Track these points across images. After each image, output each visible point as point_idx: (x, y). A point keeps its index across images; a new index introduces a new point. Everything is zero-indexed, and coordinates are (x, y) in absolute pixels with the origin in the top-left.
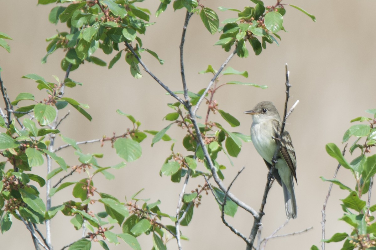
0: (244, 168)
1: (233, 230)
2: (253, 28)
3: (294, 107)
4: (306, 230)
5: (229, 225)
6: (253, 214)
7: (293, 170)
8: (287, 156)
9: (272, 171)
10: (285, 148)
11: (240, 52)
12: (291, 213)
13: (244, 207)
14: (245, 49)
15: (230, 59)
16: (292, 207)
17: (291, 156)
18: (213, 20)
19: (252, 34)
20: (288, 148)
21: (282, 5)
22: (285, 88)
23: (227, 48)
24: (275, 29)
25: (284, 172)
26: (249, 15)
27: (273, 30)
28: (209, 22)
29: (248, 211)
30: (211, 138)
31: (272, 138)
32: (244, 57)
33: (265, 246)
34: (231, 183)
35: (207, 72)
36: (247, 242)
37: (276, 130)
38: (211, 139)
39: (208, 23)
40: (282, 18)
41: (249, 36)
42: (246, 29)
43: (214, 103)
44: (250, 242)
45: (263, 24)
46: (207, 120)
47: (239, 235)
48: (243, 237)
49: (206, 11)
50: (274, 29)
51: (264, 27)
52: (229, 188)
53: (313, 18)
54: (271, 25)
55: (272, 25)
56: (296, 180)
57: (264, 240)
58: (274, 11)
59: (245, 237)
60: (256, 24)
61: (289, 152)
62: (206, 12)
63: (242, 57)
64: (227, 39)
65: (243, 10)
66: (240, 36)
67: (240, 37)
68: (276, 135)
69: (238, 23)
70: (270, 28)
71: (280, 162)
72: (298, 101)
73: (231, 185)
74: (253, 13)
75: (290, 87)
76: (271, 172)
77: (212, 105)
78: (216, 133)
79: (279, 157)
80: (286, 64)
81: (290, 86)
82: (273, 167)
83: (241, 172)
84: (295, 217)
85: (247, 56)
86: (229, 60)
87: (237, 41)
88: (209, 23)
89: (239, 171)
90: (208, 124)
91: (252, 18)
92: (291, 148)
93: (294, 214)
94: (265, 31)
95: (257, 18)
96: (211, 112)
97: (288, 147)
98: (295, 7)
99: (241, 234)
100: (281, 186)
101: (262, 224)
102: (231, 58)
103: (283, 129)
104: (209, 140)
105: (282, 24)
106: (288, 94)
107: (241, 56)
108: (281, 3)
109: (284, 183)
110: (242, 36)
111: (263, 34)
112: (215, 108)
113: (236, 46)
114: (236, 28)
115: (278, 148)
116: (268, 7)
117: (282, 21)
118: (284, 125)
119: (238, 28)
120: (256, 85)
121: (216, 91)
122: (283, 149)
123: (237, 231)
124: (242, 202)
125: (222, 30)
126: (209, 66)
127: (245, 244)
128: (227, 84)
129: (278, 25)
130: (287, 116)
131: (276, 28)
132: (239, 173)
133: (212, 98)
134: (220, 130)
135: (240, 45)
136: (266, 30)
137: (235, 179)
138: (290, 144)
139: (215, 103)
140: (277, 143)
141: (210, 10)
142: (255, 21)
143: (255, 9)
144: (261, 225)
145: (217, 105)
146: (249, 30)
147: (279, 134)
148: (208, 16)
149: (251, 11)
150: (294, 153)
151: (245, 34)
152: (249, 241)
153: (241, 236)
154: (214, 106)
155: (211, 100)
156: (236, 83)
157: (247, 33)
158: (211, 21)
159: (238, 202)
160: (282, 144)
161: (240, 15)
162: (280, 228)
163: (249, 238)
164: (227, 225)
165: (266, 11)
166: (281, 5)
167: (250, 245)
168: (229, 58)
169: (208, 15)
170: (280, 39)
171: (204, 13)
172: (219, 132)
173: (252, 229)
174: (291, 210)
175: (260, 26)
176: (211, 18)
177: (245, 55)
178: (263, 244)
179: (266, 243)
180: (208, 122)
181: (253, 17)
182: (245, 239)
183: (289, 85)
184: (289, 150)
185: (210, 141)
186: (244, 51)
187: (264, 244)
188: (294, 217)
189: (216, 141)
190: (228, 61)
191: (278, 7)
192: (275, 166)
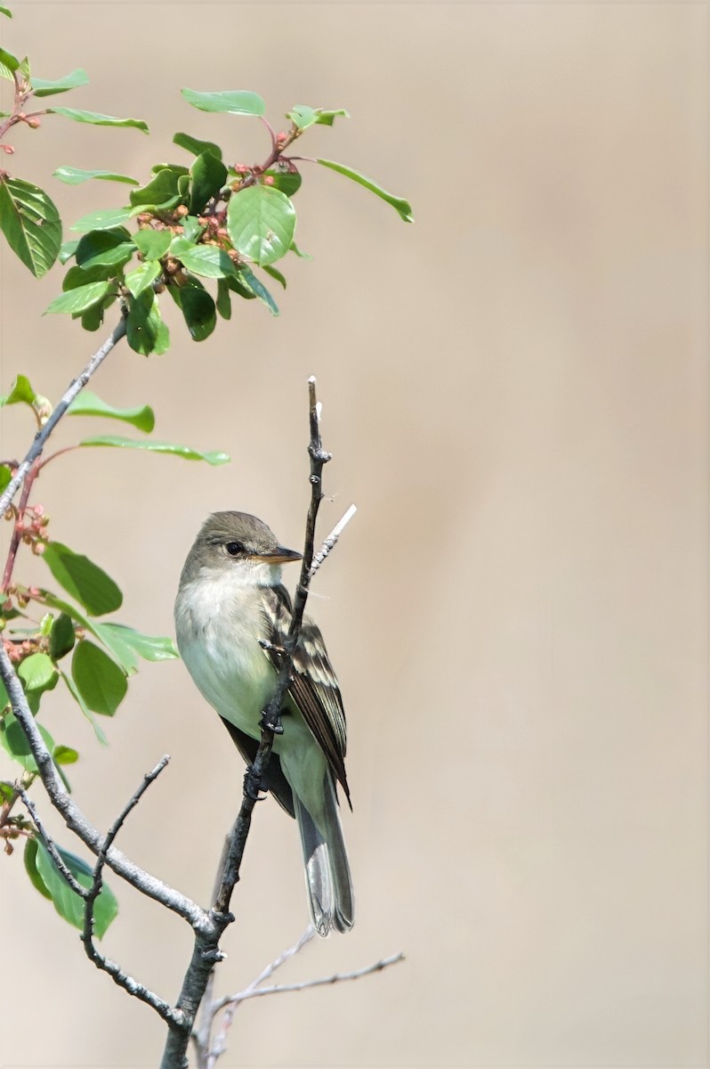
0: (166, 763)
1: (121, 982)
2: (184, 246)
3: (337, 530)
4: (380, 967)
5: (108, 964)
6: (191, 921)
7: (336, 757)
8: (314, 710)
9: (262, 764)
10: (307, 679)
11: (139, 332)
12: (332, 912)
13: (158, 894)
14: (159, 326)
15: (102, 360)
16: (336, 891)
17: (329, 707)
18: (39, 223)
19: (181, 266)
20: (316, 679)
21: (290, 164)
22: (306, 466)
23: (92, 318)
24: (266, 250)
25: (301, 765)
26: (169, 198)
27: (258, 254)
28: (25, 231)
29: (174, 908)
30: (26, 641)
31: (262, 645)
32: (153, 354)
33: (228, 1024)
34: (119, 817)
35: (10, 402)
36: (170, 1020)
37: (273, 616)
38: (27, 645)
39: (22, 235)
40: (291, 207)
41: (173, 278)
42: (160, 252)
43: (36, 514)
44: (181, 1022)
45: (221, 231)
46: (8, 579)
47: (141, 995)
48: (158, 1004)
49: (15, 192)
50: (263, 252)
51: (226, 244)
52: (111, 837)
53: (403, 209)
54: (249, 237)
55: (255, 238)
56: (347, 793)
57: (227, 1002)
58: (263, 183)
59: (165, 1003)
60: (194, 231)
61: (321, 694)
62: (13, 198)
63: (147, 355)
64: (91, 287)
65: (147, 179)
66: (139, 277)
67: (139, 280)
68: (275, 636)
69: (133, 229)
70: (248, 248)
71: (290, 729)
72: (353, 509)
73: (120, 824)
74: (185, 190)
75: (326, 461)
76: (257, 766)
77: (26, 523)
78: (42, 624)
79: (286, 712)
80: (312, 379)
81: (326, 457)
82: (266, 750)
83: (155, 776)
84: (349, 925)
85: (166, 349)
86: (98, 361)
87: (129, 295)
88: (27, 237)
89: (149, 775)
90: (14, 592)
91: (183, 210)
92: (327, 678)
93: (343, 917)
94: (228, 257)
95: (197, 208)
96: (24, 548)
97: (318, 675)
98: (339, 169)
99: (150, 994)
100: (293, 815)
101: (223, 954)
102: (106, 354)
103: (299, 614)
104: (18, 650)
105: (291, 234)
106: (316, 487)
107: (142, 350)
108: (285, 154)
109: (302, 806)
110: (146, 280)
111: (223, 269)
112: (37, 533)
113: (124, 310)
114: (125, 246)
115: (283, 682)
116: (241, 167)
117: (291, 221)
118: (302, 596)
119: (131, 246)
120: (187, 450)
121: (41, 471)
122: (300, 684)
123: (134, 985)
124: (153, 878)
125: (72, 255)
126: (21, 380)
127: (164, 1027)
128: (83, 445)
129: (276, 238)
130: (314, 564)
131: (269, 246)
132: (149, 781)
133: (26, 497)
134: (57, 614)
135: (137, 311)
136: (231, 252)
137: (133, 805)
138: (323, 662)
139: (38, 516)
140: (279, 662)
141: (31, 188)
142: (192, 219)
143: (191, 175)
144: (220, 959)
145: (45, 523)
146: (170, 255)
147: (285, 628)
148: (21, 211)
149: (179, 183)
150: (336, 694)
151: (158, 269)
152: (178, 1015)
153: (150, 1001)
154: (33, 526)
155: (23, 506)
156: (115, 442)
157: (163, 263)
158: (32, 226)
159: (136, 877)
160: (296, 664)
161: (136, 199)
162: (284, 960)
163: (178, 1007)
164: (100, 964)
165: (231, 181)
166: (288, 160)
167: (180, 1034)
168: (100, 355)
169: (20, 206)
170: (285, 285)
171: (8, 197)
172: (53, 621)
173: (189, 974)
174: (330, 901)
175: (211, 238)
176: (31, 218)
177: (157, 345)
178: (223, 1016)
179: (230, 1013)
180: (13, 584)
181: (186, 205)
182: (162, 1011)
183: (323, 454)
184: (321, 684)
185: (21, 651)
186: (154, 331)
187: (227, 1016)
188: (344, 925)
189: (42, 652)
190: (96, 368)
191: (275, 167)
192: (270, 745)
